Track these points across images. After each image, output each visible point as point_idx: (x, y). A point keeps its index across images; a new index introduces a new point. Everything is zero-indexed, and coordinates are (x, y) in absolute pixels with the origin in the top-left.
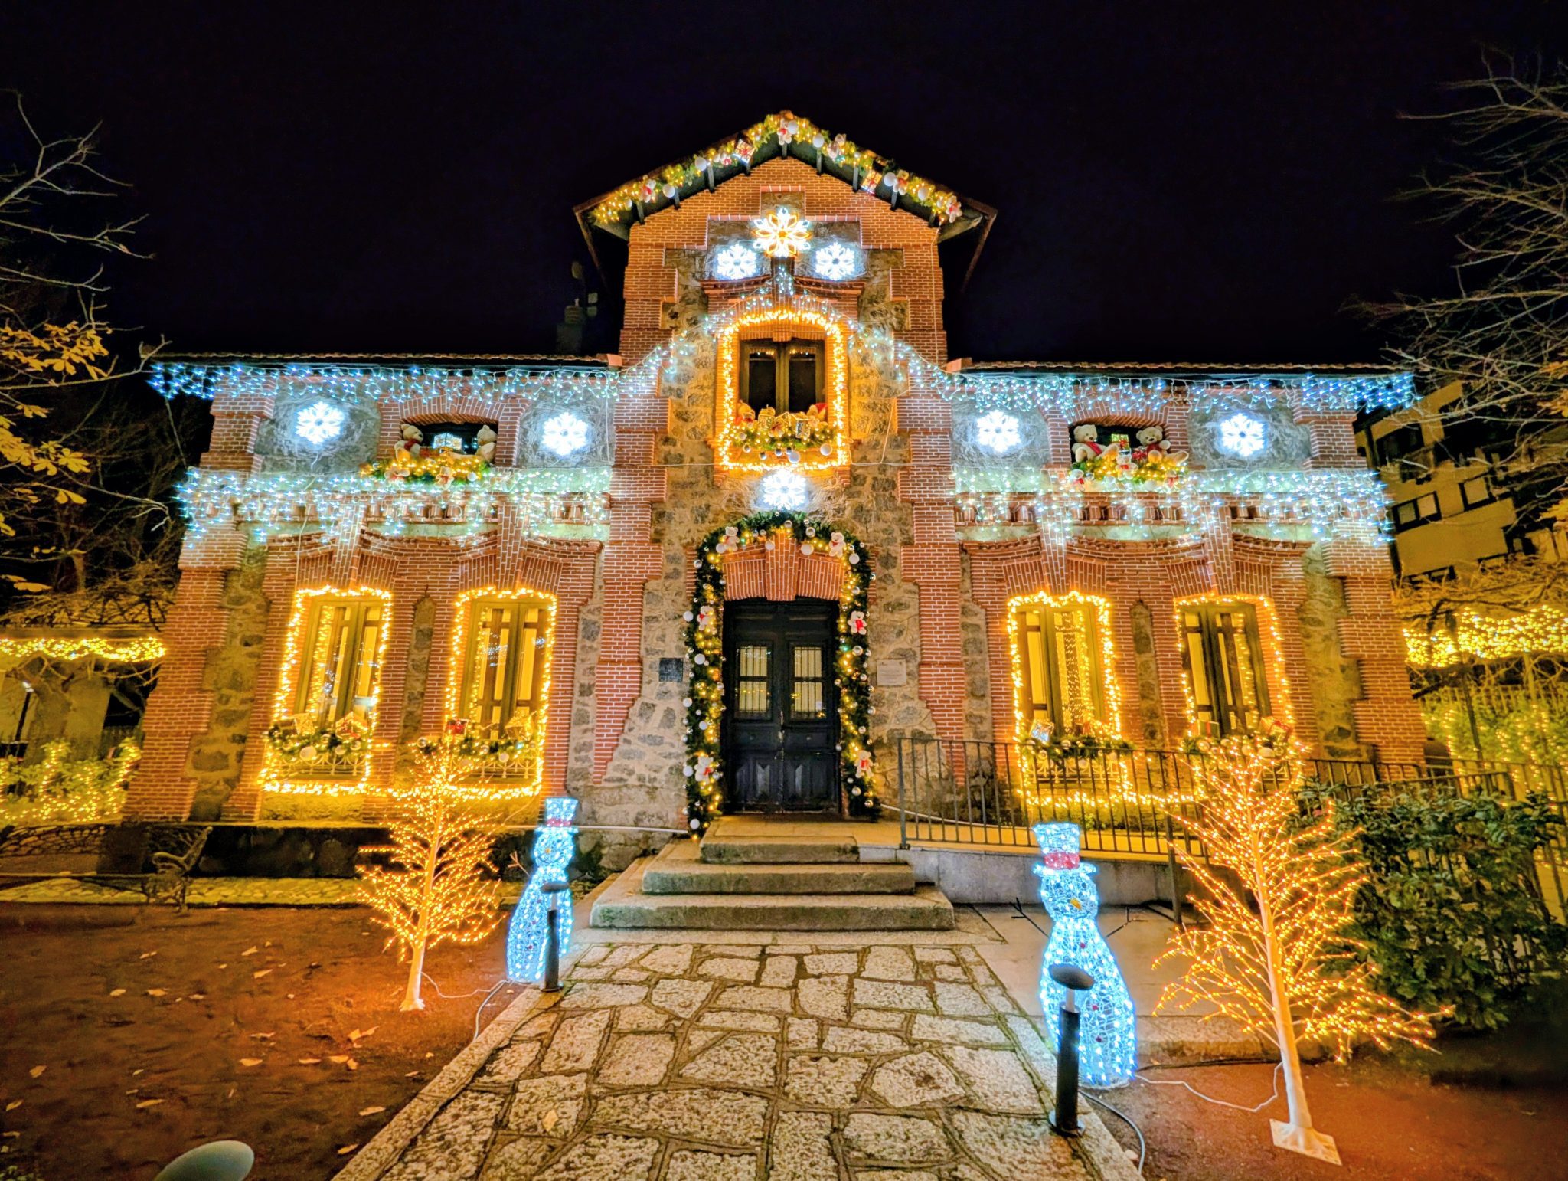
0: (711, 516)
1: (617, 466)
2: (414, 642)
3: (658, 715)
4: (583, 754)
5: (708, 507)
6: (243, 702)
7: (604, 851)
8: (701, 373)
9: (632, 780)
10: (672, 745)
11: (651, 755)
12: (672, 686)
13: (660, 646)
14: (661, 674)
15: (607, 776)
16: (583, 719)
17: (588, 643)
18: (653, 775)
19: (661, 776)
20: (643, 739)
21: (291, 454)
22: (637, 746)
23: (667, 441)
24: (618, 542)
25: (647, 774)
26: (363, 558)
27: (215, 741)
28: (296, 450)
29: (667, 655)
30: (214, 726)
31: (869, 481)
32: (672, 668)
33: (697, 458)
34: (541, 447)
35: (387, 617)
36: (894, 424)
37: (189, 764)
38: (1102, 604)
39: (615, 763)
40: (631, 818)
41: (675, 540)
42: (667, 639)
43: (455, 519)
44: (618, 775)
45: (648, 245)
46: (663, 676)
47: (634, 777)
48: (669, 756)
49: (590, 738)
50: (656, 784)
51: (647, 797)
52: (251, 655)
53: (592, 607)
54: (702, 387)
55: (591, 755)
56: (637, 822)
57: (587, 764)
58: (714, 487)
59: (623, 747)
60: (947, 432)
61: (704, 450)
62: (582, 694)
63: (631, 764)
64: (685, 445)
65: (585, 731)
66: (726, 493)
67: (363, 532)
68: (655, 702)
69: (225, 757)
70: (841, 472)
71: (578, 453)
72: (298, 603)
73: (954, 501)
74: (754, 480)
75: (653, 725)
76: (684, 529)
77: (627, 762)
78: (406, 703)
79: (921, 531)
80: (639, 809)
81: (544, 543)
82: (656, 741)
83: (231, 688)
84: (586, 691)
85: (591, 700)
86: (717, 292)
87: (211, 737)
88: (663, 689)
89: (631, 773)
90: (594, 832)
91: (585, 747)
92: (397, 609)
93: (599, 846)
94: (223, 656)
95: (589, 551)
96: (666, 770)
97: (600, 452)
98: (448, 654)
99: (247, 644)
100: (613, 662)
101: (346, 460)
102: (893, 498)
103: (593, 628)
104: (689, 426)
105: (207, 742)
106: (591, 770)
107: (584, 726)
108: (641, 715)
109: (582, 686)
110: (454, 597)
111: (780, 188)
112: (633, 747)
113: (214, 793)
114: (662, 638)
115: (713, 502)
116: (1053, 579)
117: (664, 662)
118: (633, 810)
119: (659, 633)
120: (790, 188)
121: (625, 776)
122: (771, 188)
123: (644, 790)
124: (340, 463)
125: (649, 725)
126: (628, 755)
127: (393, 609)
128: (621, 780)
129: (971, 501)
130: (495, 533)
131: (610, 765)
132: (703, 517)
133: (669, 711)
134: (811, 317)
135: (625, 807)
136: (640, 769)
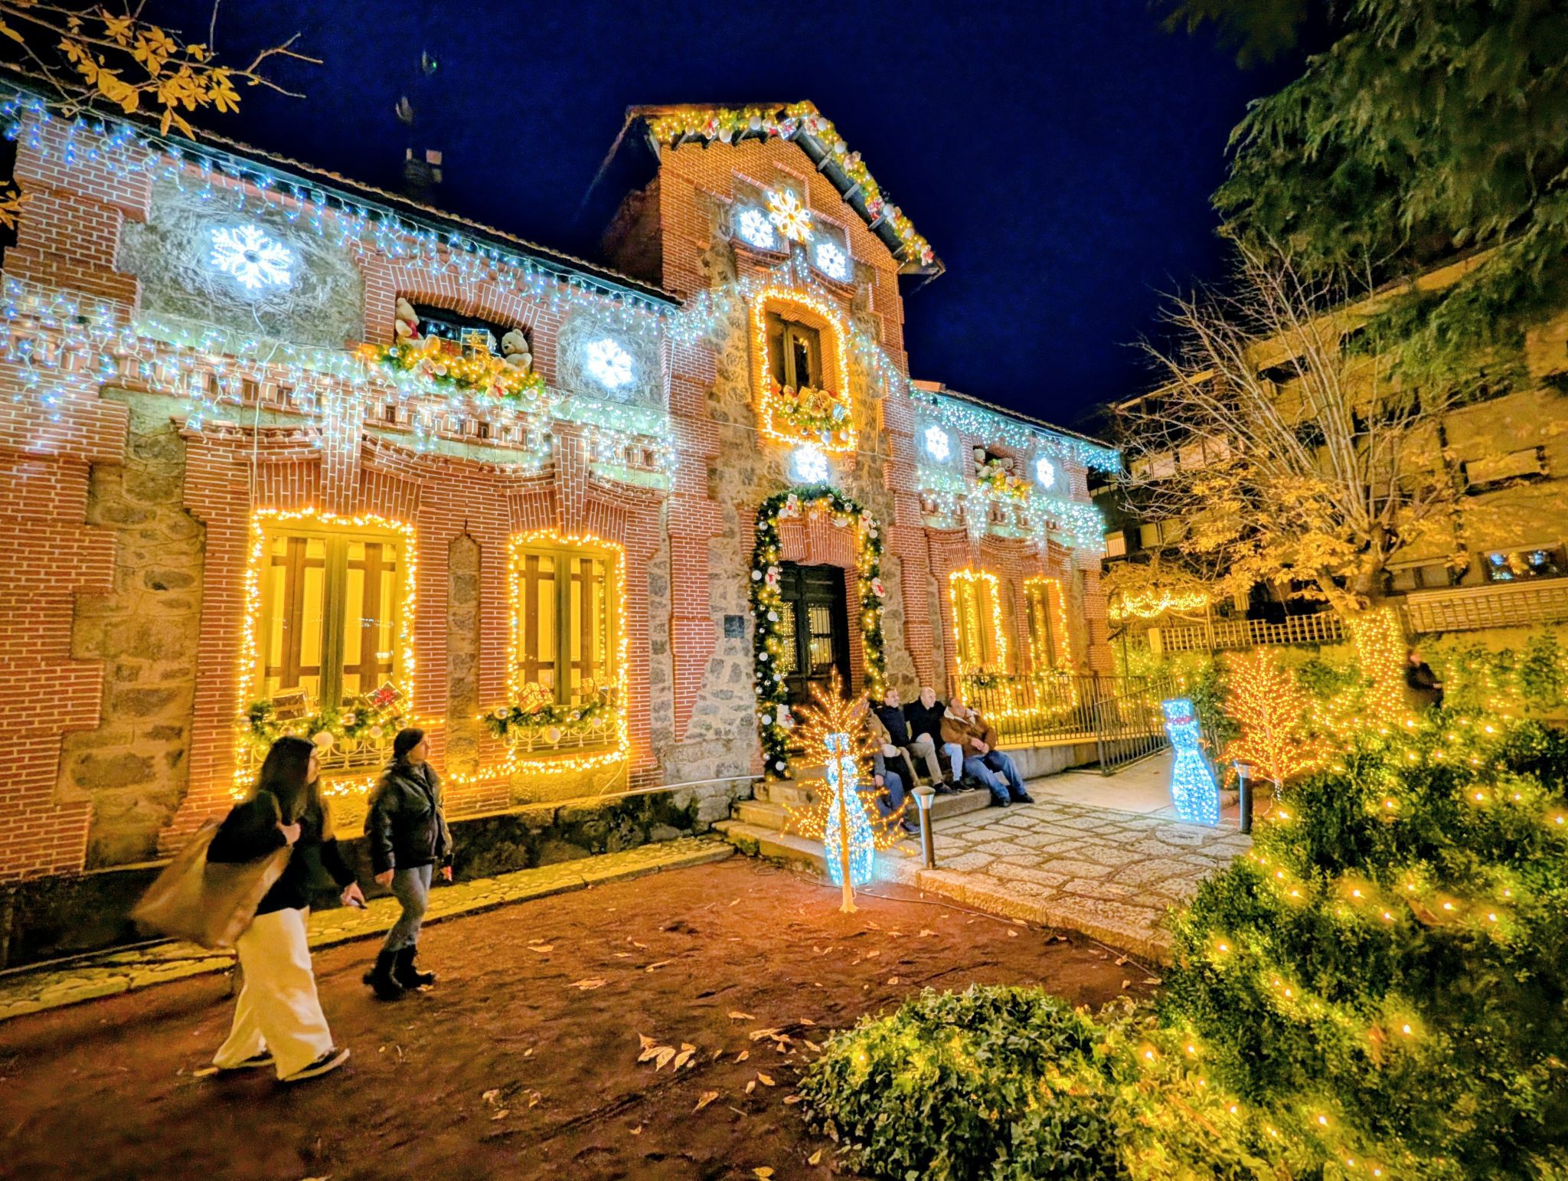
0: (755, 479)
1: (674, 412)
2: (452, 592)
3: (727, 671)
4: (662, 713)
5: (753, 470)
6: (166, 676)
7: (699, 805)
8: (737, 333)
9: (710, 735)
10: (741, 698)
11: (725, 709)
12: (736, 642)
13: (723, 603)
14: (726, 631)
15: (688, 733)
16: (658, 677)
17: (657, 599)
18: (728, 727)
19: (734, 728)
20: (716, 695)
21: (200, 292)
22: (711, 701)
23: (711, 395)
24: (682, 495)
25: (722, 727)
26: (365, 475)
27: (118, 739)
28: (209, 288)
29: (731, 613)
30: (114, 717)
31: (866, 468)
32: (736, 625)
33: (741, 420)
34: (585, 373)
35: (411, 555)
36: (880, 424)
37: (67, 780)
38: (993, 579)
39: (695, 719)
40: (712, 771)
41: (728, 499)
42: (728, 596)
43: (496, 441)
44: (697, 731)
45: (679, 176)
46: (728, 632)
47: (712, 731)
48: (738, 708)
49: (668, 696)
50: (730, 737)
51: (724, 750)
52: (171, 604)
53: (658, 561)
54: (737, 348)
55: (671, 713)
56: (718, 774)
57: (667, 723)
58: (758, 452)
59: (701, 703)
60: (911, 436)
61: (746, 414)
62: (656, 652)
63: (709, 719)
64: (728, 404)
65: (663, 689)
66: (767, 460)
67: (364, 438)
68: (724, 658)
69: (147, 762)
70: (850, 457)
71: (624, 388)
72: (256, 529)
73: (920, 495)
74: (787, 451)
75: (724, 681)
76: (734, 489)
77: (704, 717)
78: (451, 668)
79: (902, 517)
80: (718, 762)
81: (608, 486)
82: (726, 695)
83: (137, 652)
84: (659, 648)
85: (665, 659)
86: (745, 254)
87: (105, 732)
88: (729, 645)
89: (708, 728)
90: (686, 788)
91: (663, 706)
92: (426, 550)
93: (694, 800)
94: (112, 603)
95: (651, 499)
96: (738, 722)
97: (647, 392)
98: (505, 608)
99: (158, 587)
100: (688, 618)
101: (307, 325)
102: (882, 486)
103: (660, 583)
104: (731, 384)
105: (103, 743)
106: (672, 729)
107: (661, 685)
108: (712, 671)
109: (654, 643)
110: (504, 539)
111: (788, 169)
112: (708, 703)
113: (136, 820)
114: (724, 596)
115: (757, 466)
116: (975, 561)
117: (729, 619)
118: (713, 763)
119: (721, 590)
120: (795, 173)
121: (704, 731)
122: (780, 166)
123: (720, 743)
124: (299, 329)
125: (720, 681)
126: (705, 711)
127: (418, 547)
128: (701, 735)
129: (933, 496)
130: (553, 466)
131: (690, 722)
132: (750, 480)
133: (735, 667)
134: (822, 309)
135: (706, 761)
136: (716, 724)
